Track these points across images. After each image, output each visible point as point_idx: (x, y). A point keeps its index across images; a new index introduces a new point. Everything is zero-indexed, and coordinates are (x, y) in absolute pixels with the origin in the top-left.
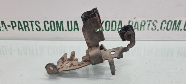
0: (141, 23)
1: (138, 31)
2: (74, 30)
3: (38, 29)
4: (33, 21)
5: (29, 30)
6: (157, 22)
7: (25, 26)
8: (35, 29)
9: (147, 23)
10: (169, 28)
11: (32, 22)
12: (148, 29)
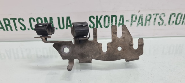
0: (147, 17)
1: (142, 26)
2: (67, 28)
3: (23, 28)
4: (16, 19)
5: (12, 30)
6: (164, 15)
7: (6, 25)
8: (18, 28)
9: (153, 17)
10: (178, 22)
11: (14, 19)
12: (154, 24)
